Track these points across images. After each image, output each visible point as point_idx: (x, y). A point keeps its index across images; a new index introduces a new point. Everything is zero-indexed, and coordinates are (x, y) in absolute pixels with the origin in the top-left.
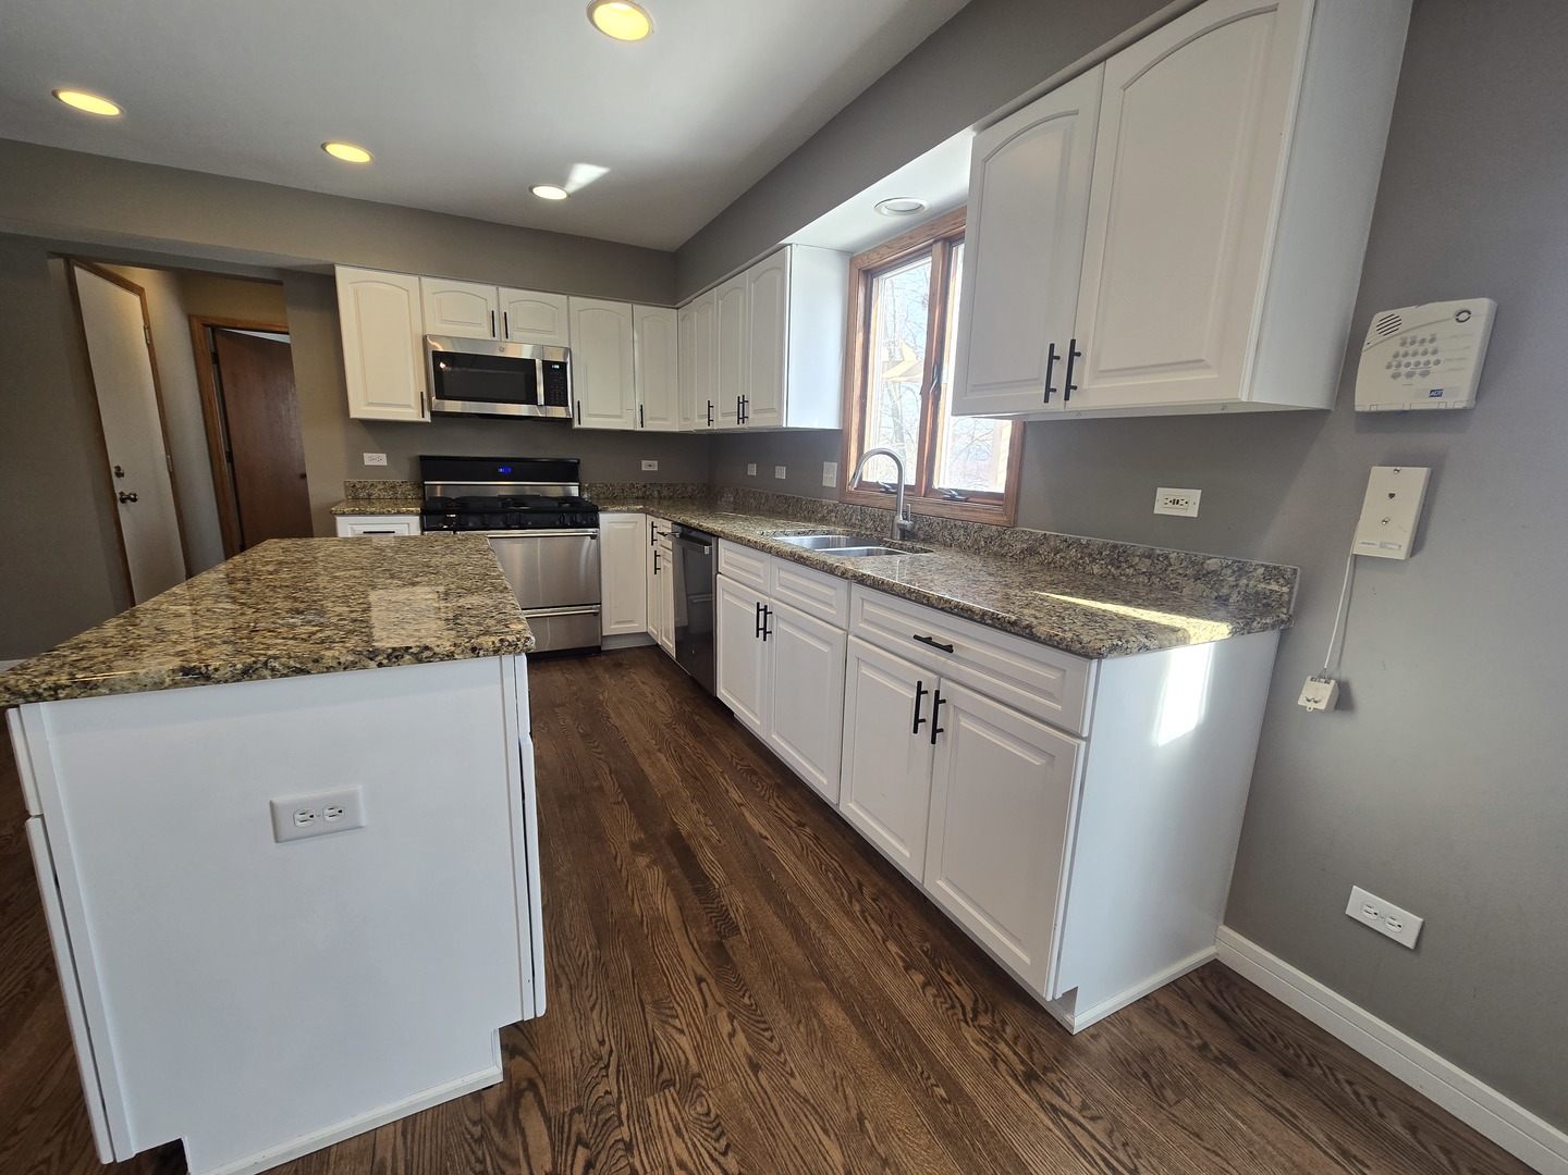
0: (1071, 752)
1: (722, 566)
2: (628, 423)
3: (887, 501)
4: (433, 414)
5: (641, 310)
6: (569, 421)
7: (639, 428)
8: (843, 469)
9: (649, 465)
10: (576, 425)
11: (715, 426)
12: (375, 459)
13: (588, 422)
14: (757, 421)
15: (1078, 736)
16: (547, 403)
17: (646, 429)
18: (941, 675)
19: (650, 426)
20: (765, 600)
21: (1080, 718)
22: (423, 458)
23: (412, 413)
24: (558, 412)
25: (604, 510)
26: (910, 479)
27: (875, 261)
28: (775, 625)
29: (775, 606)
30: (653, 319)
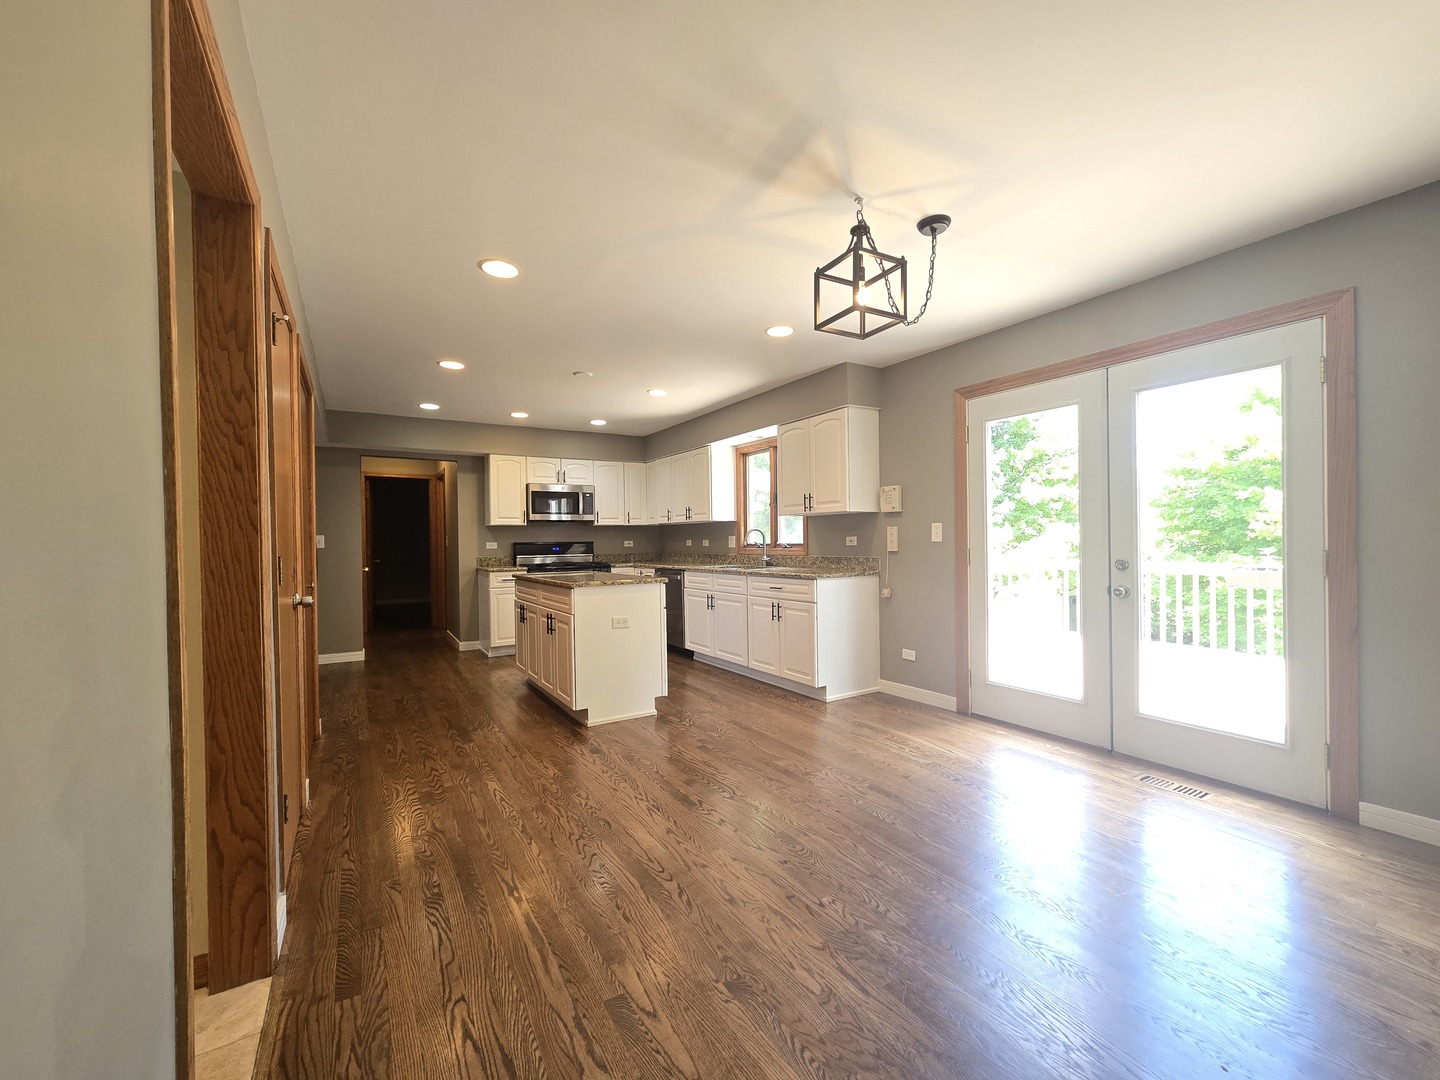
0: (812, 607)
1: (687, 584)
2: (621, 522)
3: (759, 551)
4: (528, 521)
5: (628, 464)
6: (593, 522)
7: (627, 524)
8: (738, 539)
9: (628, 544)
10: (596, 524)
11: (672, 521)
12: (492, 545)
13: (602, 522)
14: (696, 518)
15: (814, 603)
16: (584, 513)
17: (631, 524)
18: (779, 599)
19: (633, 523)
20: (710, 593)
21: (813, 596)
22: (515, 544)
23: (519, 521)
24: (587, 517)
25: (614, 567)
26: (768, 541)
27: (746, 451)
28: (716, 603)
29: (716, 595)
30: (634, 469)
